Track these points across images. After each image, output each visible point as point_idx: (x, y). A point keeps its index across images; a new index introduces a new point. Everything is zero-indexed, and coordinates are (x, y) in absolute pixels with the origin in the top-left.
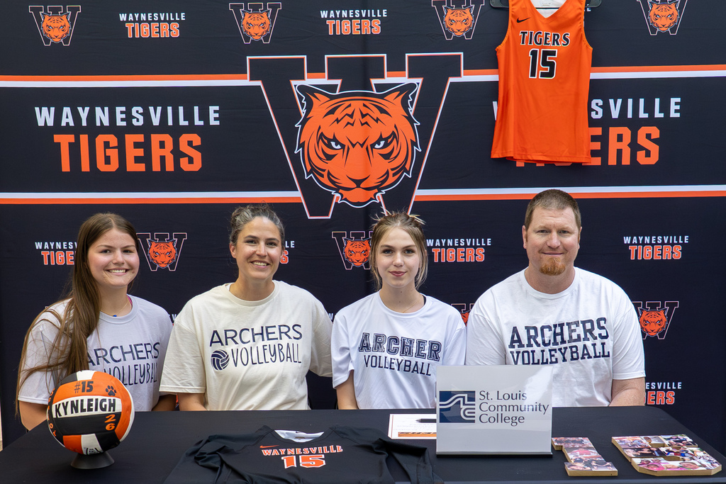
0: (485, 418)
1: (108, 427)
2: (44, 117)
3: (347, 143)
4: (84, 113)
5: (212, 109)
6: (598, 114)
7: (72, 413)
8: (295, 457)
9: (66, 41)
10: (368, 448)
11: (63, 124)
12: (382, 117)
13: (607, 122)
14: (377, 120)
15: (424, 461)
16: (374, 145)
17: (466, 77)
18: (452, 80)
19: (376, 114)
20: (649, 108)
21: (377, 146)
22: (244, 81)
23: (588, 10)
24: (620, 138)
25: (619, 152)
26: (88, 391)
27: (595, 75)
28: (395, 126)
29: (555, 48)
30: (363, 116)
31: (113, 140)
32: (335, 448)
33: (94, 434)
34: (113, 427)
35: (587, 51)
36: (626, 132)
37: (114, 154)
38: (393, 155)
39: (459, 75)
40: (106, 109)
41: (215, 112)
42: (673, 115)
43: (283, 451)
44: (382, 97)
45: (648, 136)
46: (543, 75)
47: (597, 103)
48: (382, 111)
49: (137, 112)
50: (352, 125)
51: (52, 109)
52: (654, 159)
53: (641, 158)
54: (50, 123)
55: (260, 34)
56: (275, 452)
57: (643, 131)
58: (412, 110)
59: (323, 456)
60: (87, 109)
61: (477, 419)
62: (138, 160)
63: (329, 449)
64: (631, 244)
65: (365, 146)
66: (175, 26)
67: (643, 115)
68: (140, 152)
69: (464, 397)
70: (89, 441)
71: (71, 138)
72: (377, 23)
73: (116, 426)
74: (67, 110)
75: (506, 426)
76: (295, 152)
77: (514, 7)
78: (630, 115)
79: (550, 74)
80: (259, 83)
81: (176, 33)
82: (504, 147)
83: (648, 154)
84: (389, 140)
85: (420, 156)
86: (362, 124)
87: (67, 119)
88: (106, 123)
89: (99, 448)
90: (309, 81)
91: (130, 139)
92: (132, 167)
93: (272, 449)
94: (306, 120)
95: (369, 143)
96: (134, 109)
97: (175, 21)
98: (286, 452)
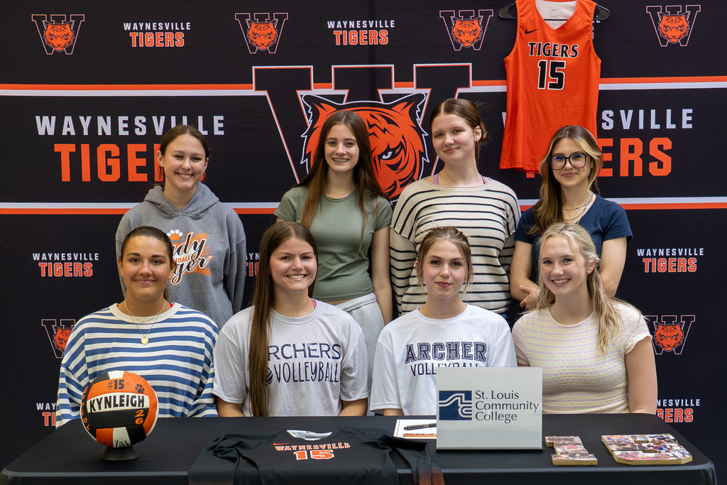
0: (480, 416)
1: (137, 422)
2: (45, 126)
4: (85, 123)
5: (216, 118)
6: (609, 125)
7: (106, 408)
8: (306, 452)
9: (69, 49)
10: (374, 444)
11: (64, 133)
12: (390, 127)
13: (618, 132)
14: (385, 131)
16: (381, 155)
17: (475, 88)
18: (460, 90)
19: (384, 124)
20: (661, 119)
21: (384, 157)
22: (250, 92)
23: (597, 22)
24: (632, 149)
25: (631, 163)
26: (120, 388)
27: (603, 87)
28: (403, 137)
29: (564, 59)
30: (371, 126)
31: (115, 150)
32: (343, 445)
33: (125, 428)
34: (142, 421)
35: (596, 63)
36: (638, 143)
37: (115, 164)
38: (401, 167)
39: (468, 86)
40: (109, 118)
41: (220, 121)
42: (685, 126)
43: (294, 447)
44: (389, 107)
45: (660, 147)
46: (552, 86)
47: (607, 114)
48: (390, 121)
49: (140, 121)
51: (54, 118)
52: (666, 170)
53: (654, 169)
54: (51, 132)
55: (266, 44)
56: (288, 448)
57: (654, 143)
58: (420, 121)
59: (332, 451)
60: (89, 118)
61: (473, 416)
62: (140, 170)
63: (337, 446)
64: (645, 256)
66: (180, 36)
67: (654, 126)
68: (143, 162)
69: (461, 397)
70: (120, 435)
71: (72, 148)
72: (384, 34)
73: (144, 420)
74: (68, 120)
75: (501, 423)
76: (301, 163)
77: (522, 18)
78: (641, 126)
79: (559, 85)
80: (264, 93)
81: (180, 43)
82: (513, 156)
83: (660, 165)
84: (397, 151)
85: (428, 167)
87: (68, 128)
88: (108, 132)
89: (129, 441)
90: (315, 92)
91: (133, 149)
92: (134, 177)
93: (285, 446)
94: (312, 130)
95: (376, 153)
96: (137, 119)
97: (180, 30)
98: (298, 448)
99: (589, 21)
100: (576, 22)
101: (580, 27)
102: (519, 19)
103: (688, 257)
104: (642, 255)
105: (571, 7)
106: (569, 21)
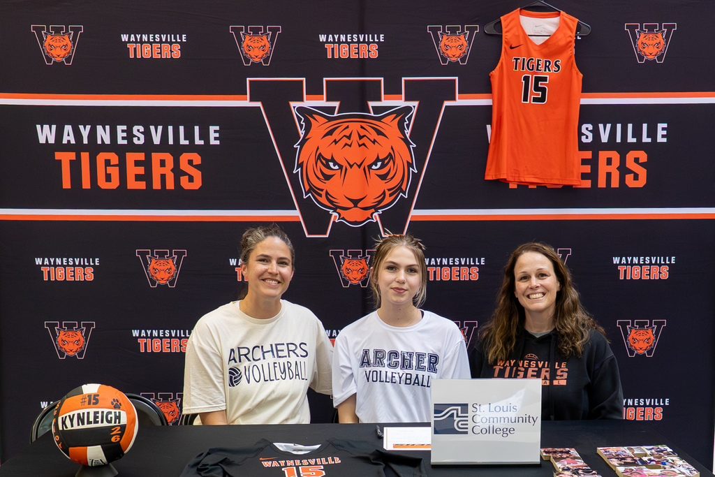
0: (477, 430)
1: (113, 439)
2: (46, 134)
3: (345, 164)
4: (85, 131)
5: (212, 129)
6: (588, 138)
7: (78, 425)
8: (295, 468)
9: (68, 60)
10: (366, 459)
11: (65, 141)
12: (379, 138)
13: (596, 145)
14: (374, 142)
15: (420, 471)
16: (371, 165)
17: (461, 101)
18: (447, 103)
19: (373, 135)
20: (637, 133)
21: (374, 167)
22: (245, 102)
23: (579, 38)
24: (609, 161)
25: (609, 175)
26: (94, 404)
27: (585, 101)
28: (392, 148)
29: (547, 74)
30: (361, 137)
31: (114, 158)
32: (333, 460)
33: (100, 446)
34: (118, 439)
35: (578, 77)
36: (615, 156)
37: (114, 172)
38: (389, 177)
39: (454, 99)
40: (108, 127)
41: (215, 131)
42: (660, 139)
43: (282, 463)
44: (379, 119)
45: (636, 160)
46: (535, 100)
47: (587, 128)
48: (379, 133)
49: (138, 130)
50: (350, 146)
51: (54, 127)
52: (642, 182)
53: (630, 182)
54: (52, 140)
55: (260, 56)
56: (275, 464)
57: (631, 156)
58: (408, 132)
59: (322, 467)
60: (88, 127)
61: (469, 430)
62: (138, 178)
63: (327, 461)
64: (620, 264)
65: (362, 167)
66: (177, 47)
67: (631, 139)
68: (141, 170)
69: (457, 410)
70: (95, 453)
71: (72, 156)
72: (374, 47)
73: (121, 438)
74: (68, 128)
75: (498, 437)
76: (294, 172)
77: (507, 34)
78: (619, 140)
79: (542, 99)
80: (258, 104)
81: (177, 54)
82: (498, 169)
83: (636, 177)
84: (386, 161)
85: (416, 177)
86: (360, 146)
87: (68, 136)
88: (107, 141)
89: (104, 460)
90: (308, 103)
91: (131, 157)
92: (132, 184)
93: (272, 460)
94: (305, 140)
95: (366, 164)
96: (135, 128)
97: (176, 42)
98: (286, 463)
99: (571, 36)
100: (559, 38)
101: (562, 43)
102: (504, 34)
103: (660, 265)
104: (618, 263)
105: (554, 24)
106: (551, 37)
